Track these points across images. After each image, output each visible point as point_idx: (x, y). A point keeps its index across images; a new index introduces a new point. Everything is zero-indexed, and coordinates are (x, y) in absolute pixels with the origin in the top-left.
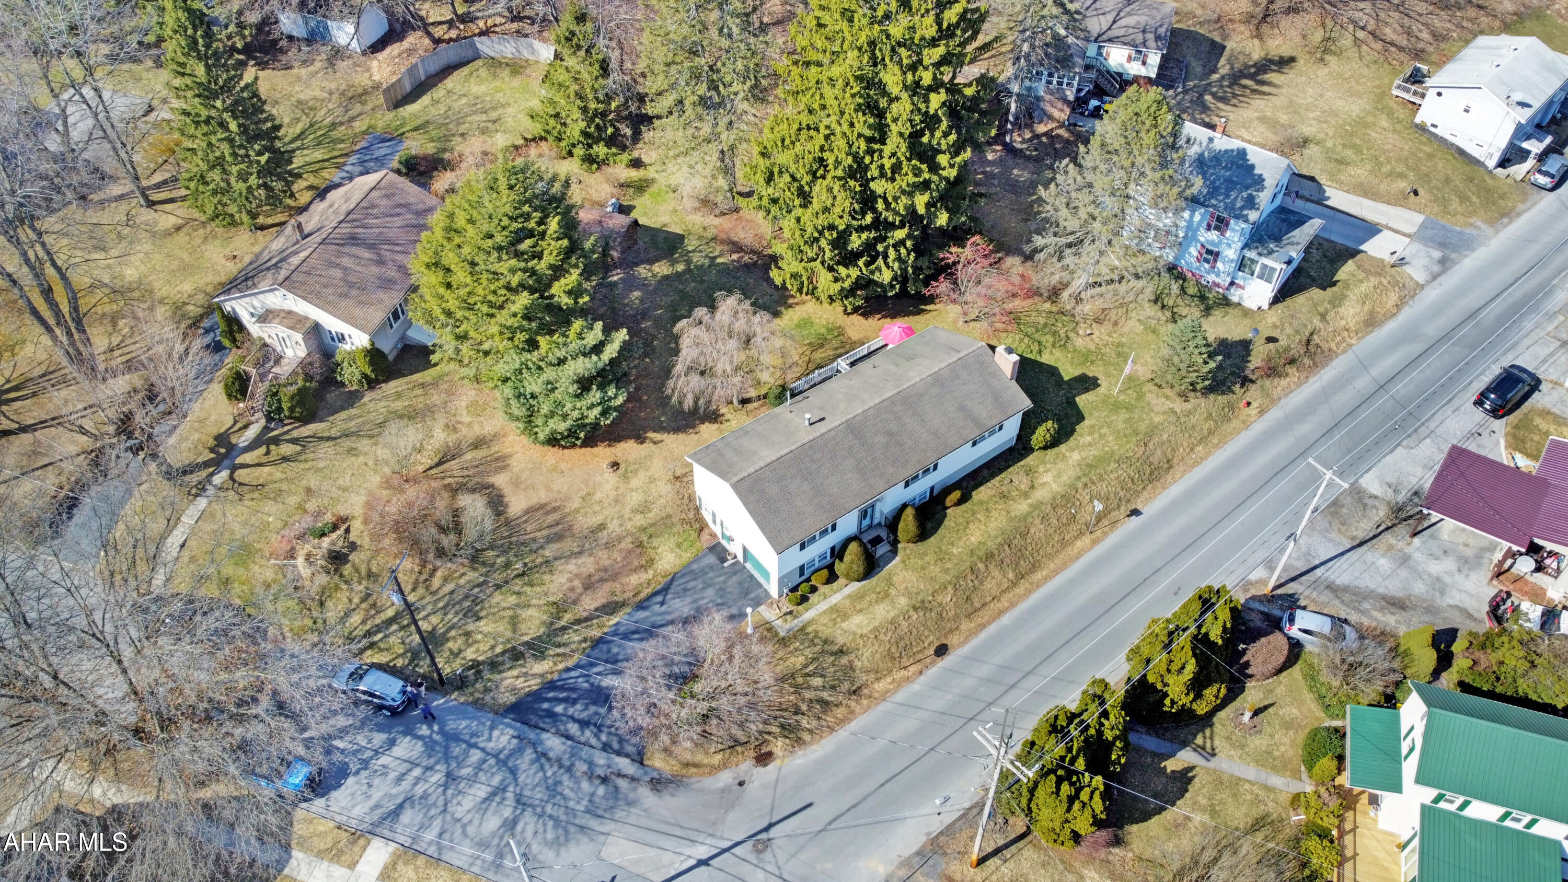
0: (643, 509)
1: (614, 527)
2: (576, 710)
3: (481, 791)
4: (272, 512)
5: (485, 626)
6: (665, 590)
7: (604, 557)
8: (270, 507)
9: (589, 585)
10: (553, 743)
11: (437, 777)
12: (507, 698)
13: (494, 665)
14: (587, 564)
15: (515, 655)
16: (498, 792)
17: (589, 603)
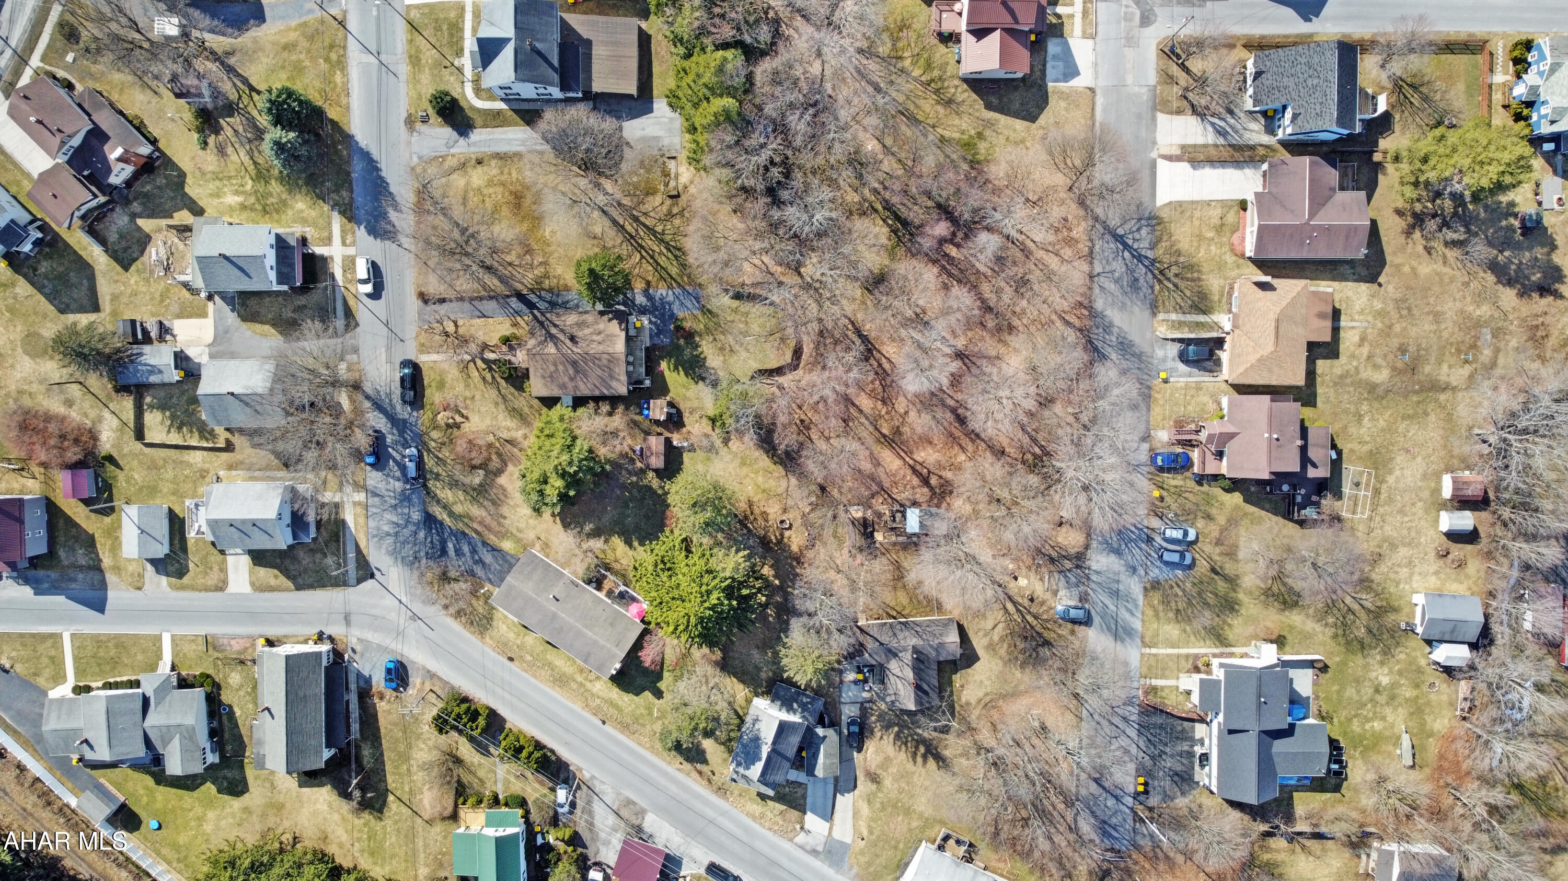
0: (520, 531)
1: (507, 522)
2: (436, 537)
3: (395, 519)
4: (460, 388)
5: (449, 493)
6: (494, 549)
7: (494, 524)
8: (462, 385)
9: (480, 523)
10: (422, 534)
11: (393, 502)
12: (430, 510)
13: (438, 501)
14: (488, 520)
15: (445, 507)
16: (398, 525)
17: (475, 526)
